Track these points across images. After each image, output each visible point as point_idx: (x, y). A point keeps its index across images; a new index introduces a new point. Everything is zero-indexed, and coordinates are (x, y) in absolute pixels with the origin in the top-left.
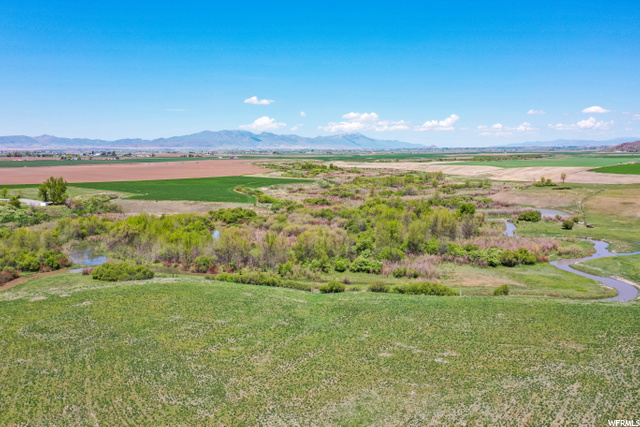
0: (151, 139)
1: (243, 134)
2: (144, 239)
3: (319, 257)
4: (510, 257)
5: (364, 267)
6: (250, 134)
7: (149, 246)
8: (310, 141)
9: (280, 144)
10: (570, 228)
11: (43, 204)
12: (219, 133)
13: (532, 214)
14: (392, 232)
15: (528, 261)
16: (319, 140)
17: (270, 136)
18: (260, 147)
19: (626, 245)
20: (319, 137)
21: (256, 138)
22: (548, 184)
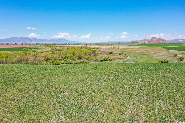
1: (26, 38)
3: (51, 60)
4: (106, 58)
5: (66, 62)
6: (28, 38)
8: (48, 41)
9: (38, 42)
10: (121, 55)
12: (18, 38)
13: (111, 52)
14: (73, 54)
15: (111, 59)
16: (51, 40)
17: (35, 39)
18: (32, 42)
19: (134, 57)
20: (51, 39)
21: (31, 40)
22: (115, 48)
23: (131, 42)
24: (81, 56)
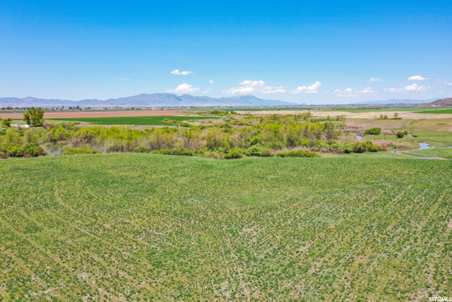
0: (104, 100)
1: (169, 96)
2: (98, 139)
3: (223, 146)
4: (360, 146)
5: (255, 153)
6: (174, 96)
7: (102, 143)
8: (216, 100)
9: (196, 103)
10: (402, 137)
11: (27, 126)
12: (152, 95)
13: (374, 130)
14: (275, 132)
15: (373, 149)
16: (223, 100)
17: (188, 97)
18: (181, 104)
19: (442, 144)
21: (179, 99)
22: (386, 118)
23: (433, 103)
24: (293, 139)
